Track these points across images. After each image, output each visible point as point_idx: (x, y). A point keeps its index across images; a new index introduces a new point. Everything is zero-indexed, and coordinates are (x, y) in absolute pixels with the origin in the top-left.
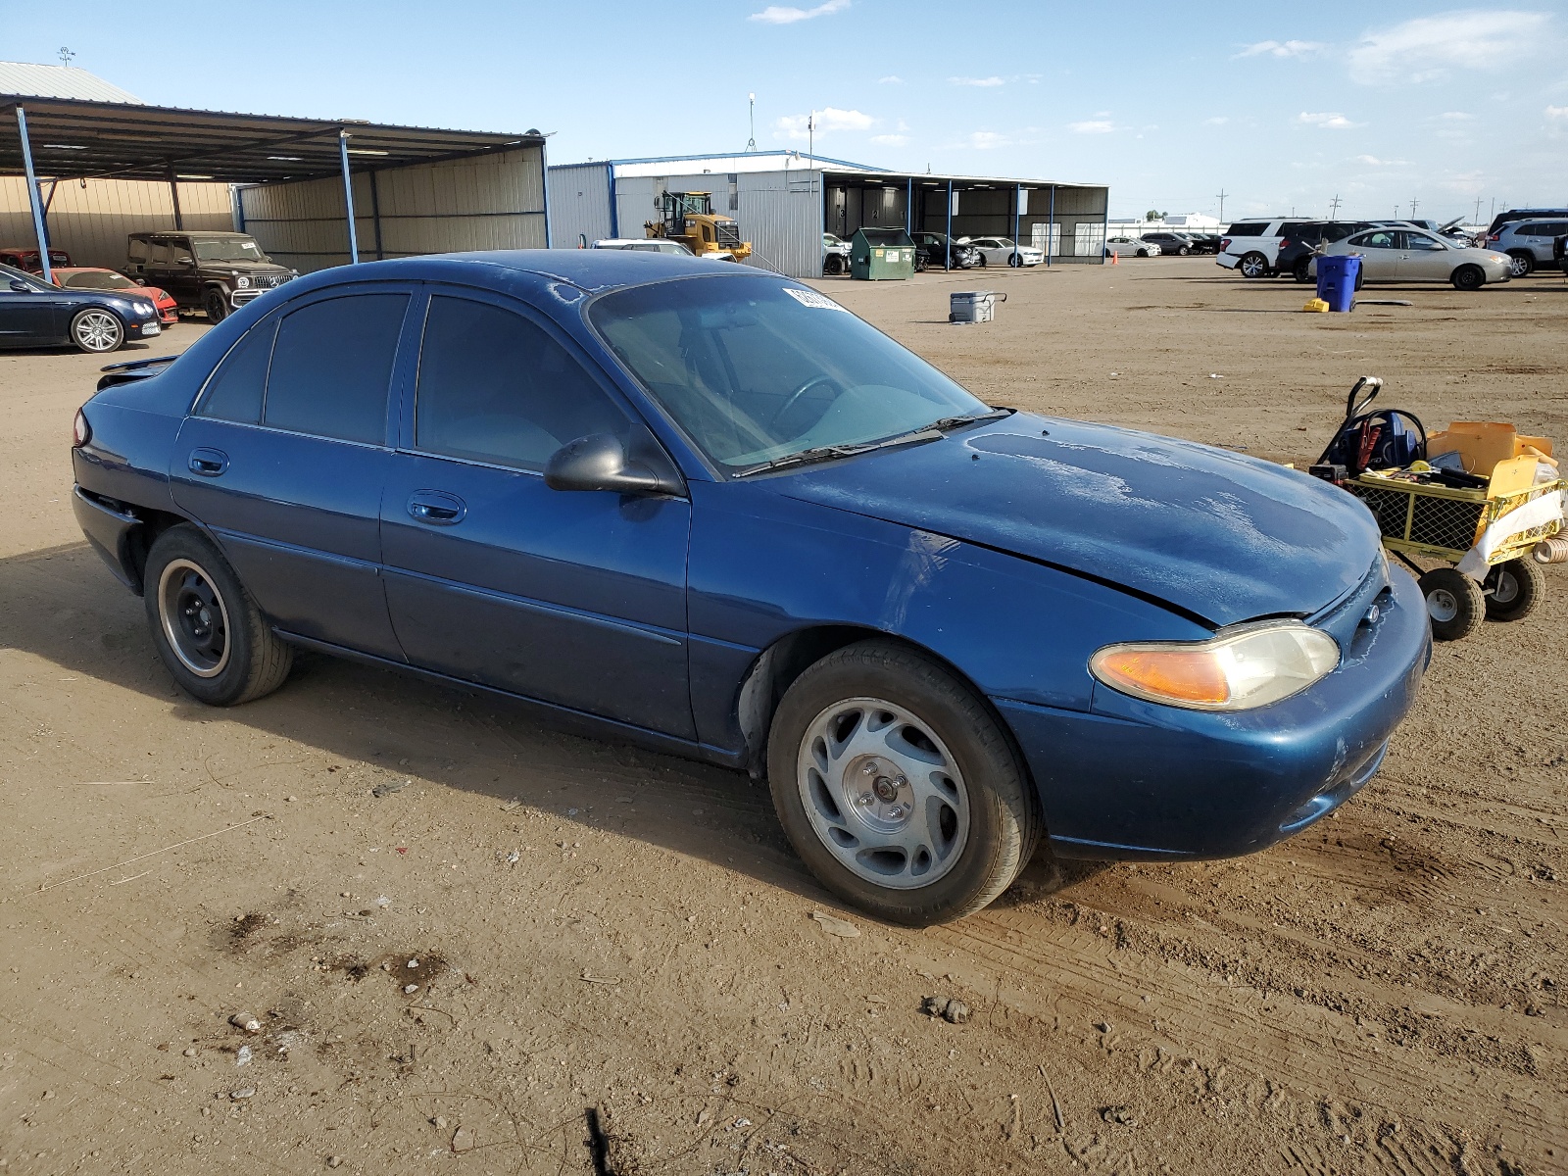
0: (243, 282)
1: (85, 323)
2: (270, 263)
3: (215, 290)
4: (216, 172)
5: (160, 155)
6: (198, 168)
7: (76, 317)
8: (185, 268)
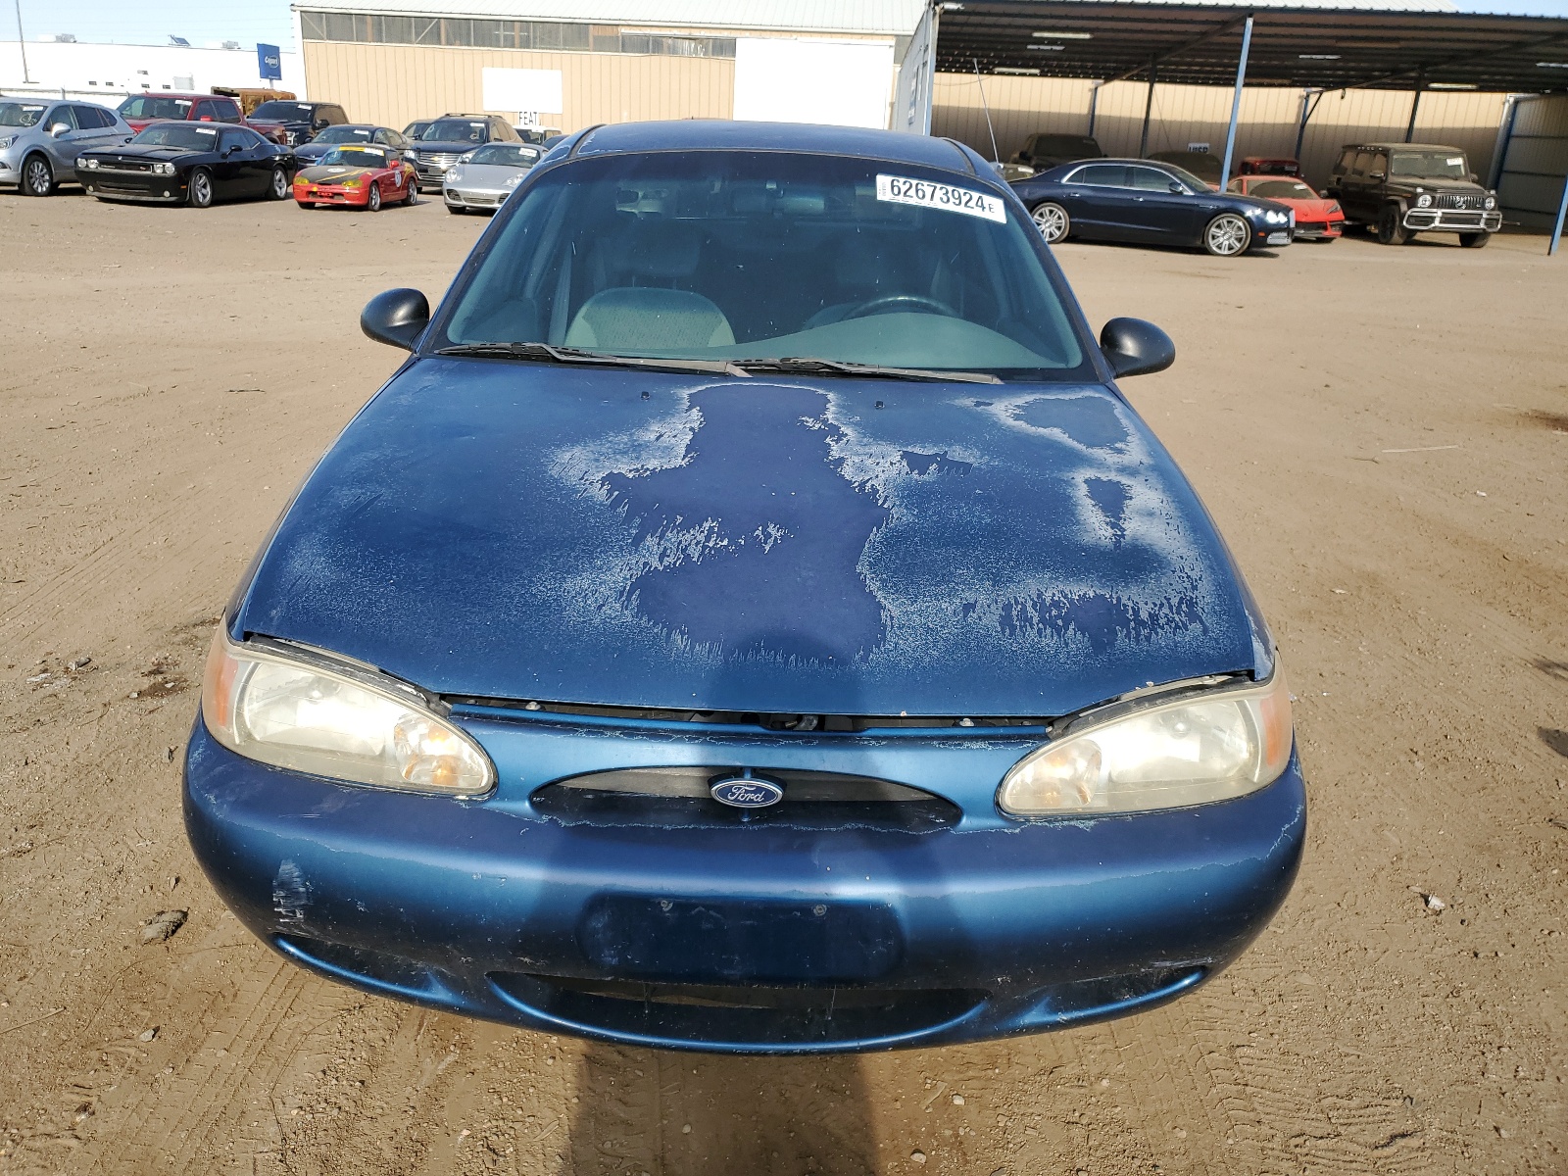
0: (1424, 201)
1: (1219, 227)
2: (1474, 182)
3: (1394, 207)
4: (1484, 81)
5: (1414, 63)
6: (1462, 77)
7: (1212, 221)
8: (1376, 182)
